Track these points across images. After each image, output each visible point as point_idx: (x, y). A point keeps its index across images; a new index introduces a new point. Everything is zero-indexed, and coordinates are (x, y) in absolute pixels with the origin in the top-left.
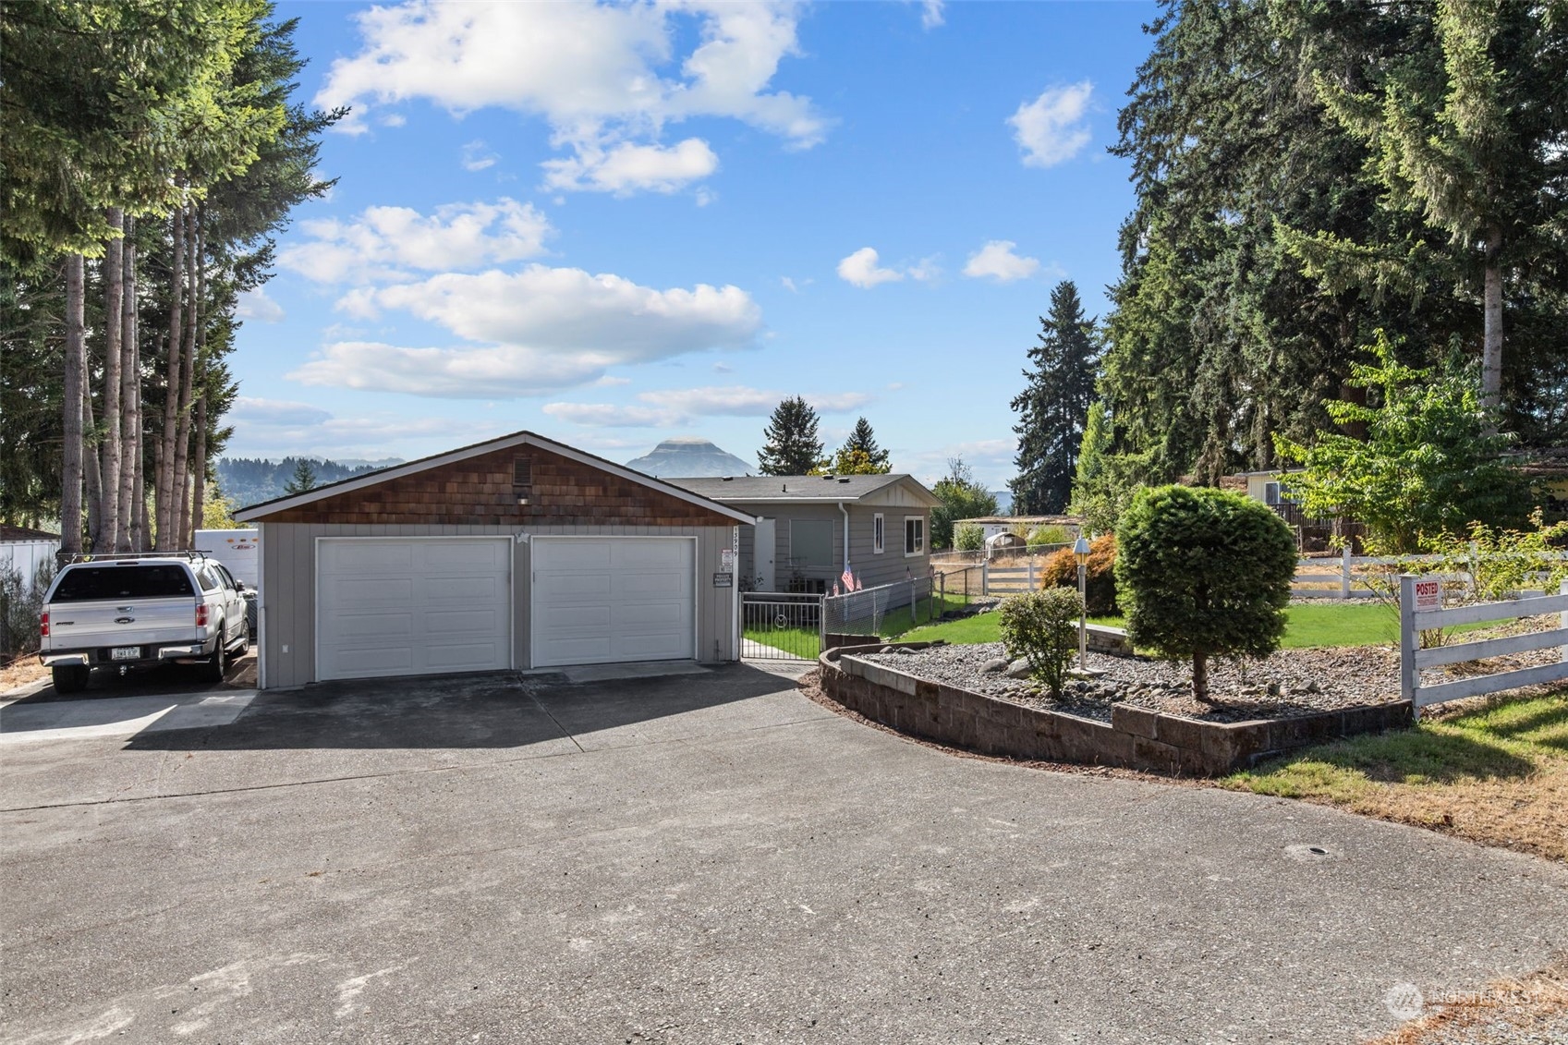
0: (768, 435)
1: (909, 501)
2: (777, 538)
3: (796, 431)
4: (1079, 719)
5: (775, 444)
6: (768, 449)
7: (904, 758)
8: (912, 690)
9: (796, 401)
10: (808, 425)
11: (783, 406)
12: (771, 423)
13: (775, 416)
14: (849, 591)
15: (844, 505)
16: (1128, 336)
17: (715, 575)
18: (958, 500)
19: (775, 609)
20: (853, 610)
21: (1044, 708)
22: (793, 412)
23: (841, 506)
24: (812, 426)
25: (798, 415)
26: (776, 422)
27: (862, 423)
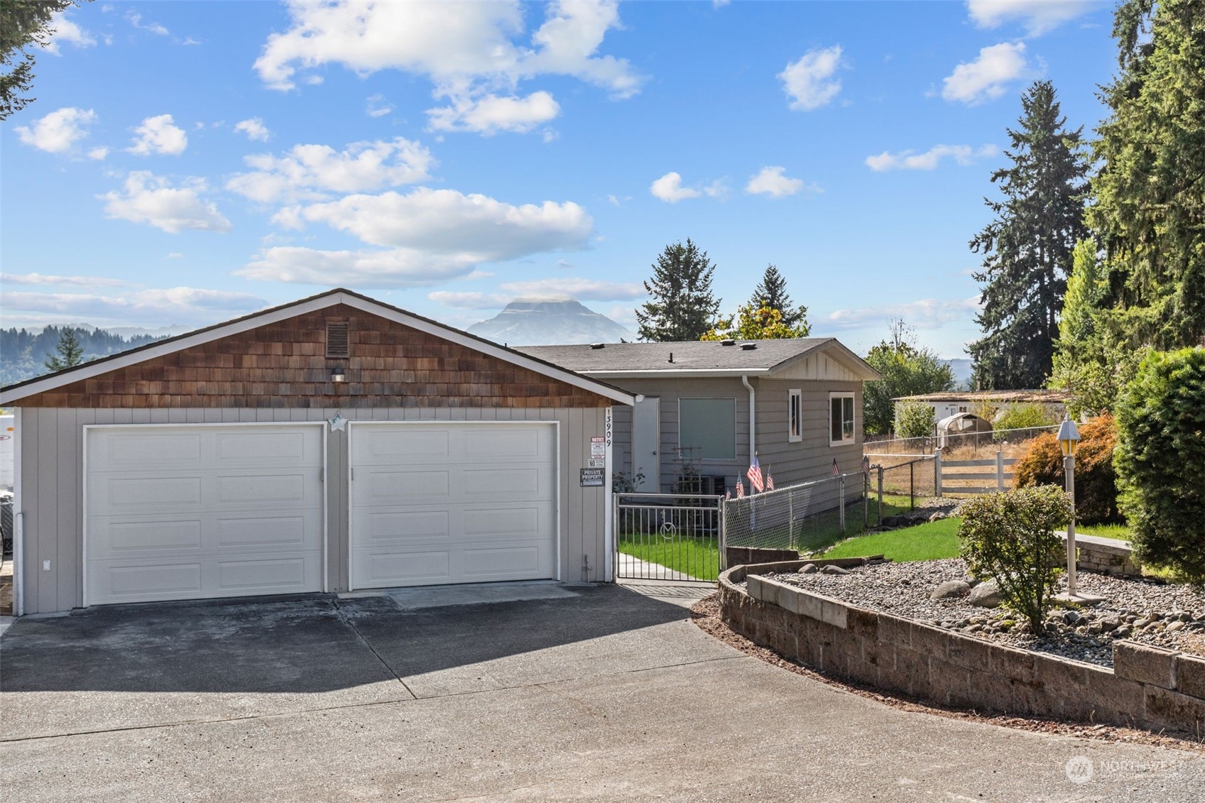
0: (649, 289)
1: (835, 373)
2: (661, 422)
3: (685, 283)
4: (1068, 661)
5: (659, 302)
6: (649, 307)
7: (832, 712)
8: (841, 622)
9: (685, 246)
10: (701, 276)
11: (669, 252)
12: (654, 274)
13: (658, 265)
14: (757, 491)
15: (750, 379)
16: (1128, 150)
17: (582, 471)
18: (900, 371)
19: (660, 516)
20: (762, 516)
21: (1021, 646)
22: (682, 258)
23: (745, 380)
24: (707, 277)
25: (688, 262)
26: (659, 272)
27: (771, 272)
